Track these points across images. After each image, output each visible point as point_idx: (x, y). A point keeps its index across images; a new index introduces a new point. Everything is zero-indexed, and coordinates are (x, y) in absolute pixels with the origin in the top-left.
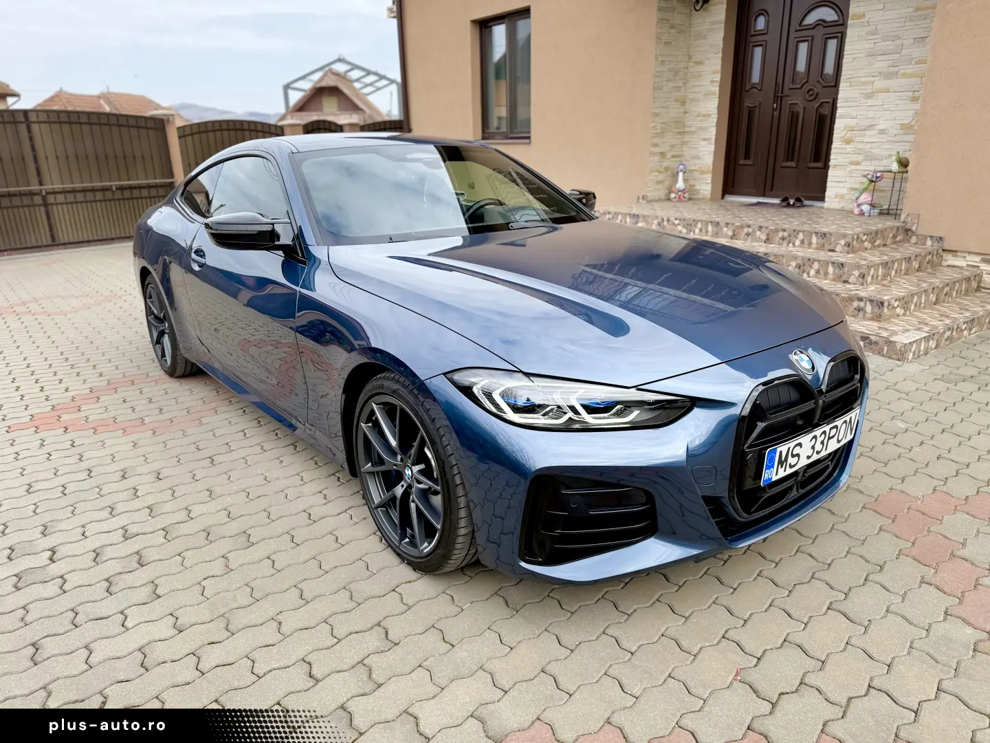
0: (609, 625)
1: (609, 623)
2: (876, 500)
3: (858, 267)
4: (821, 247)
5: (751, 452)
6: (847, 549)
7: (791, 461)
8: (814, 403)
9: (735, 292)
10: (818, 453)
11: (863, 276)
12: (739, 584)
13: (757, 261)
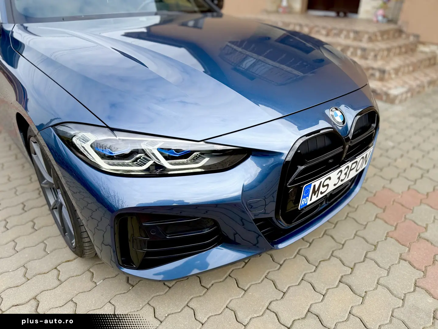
0: (192, 299)
1: (192, 297)
2: (375, 195)
3: (373, 50)
4: (355, 39)
5: (291, 188)
6: (354, 232)
7: (322, 189)
8: (342, 148)
9: (305, 64)
10: (342, 180)
11: (376, 56)
12: (284, 261)
13: (319, 44)
